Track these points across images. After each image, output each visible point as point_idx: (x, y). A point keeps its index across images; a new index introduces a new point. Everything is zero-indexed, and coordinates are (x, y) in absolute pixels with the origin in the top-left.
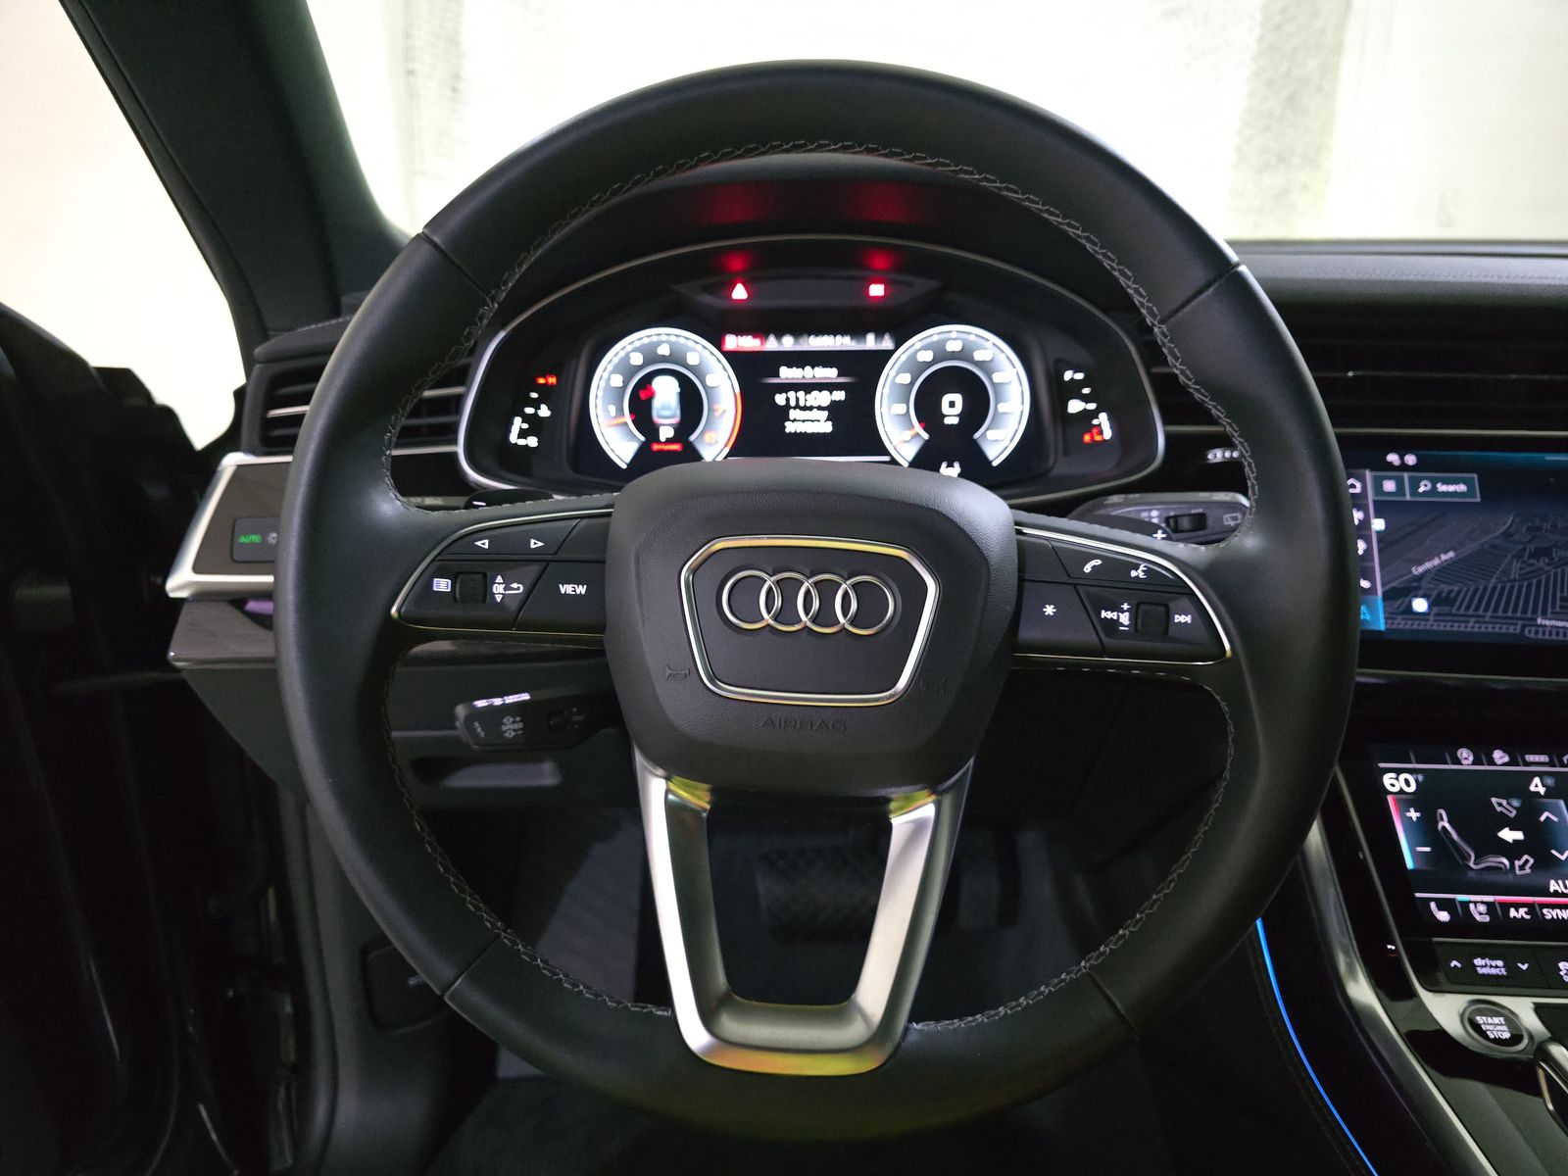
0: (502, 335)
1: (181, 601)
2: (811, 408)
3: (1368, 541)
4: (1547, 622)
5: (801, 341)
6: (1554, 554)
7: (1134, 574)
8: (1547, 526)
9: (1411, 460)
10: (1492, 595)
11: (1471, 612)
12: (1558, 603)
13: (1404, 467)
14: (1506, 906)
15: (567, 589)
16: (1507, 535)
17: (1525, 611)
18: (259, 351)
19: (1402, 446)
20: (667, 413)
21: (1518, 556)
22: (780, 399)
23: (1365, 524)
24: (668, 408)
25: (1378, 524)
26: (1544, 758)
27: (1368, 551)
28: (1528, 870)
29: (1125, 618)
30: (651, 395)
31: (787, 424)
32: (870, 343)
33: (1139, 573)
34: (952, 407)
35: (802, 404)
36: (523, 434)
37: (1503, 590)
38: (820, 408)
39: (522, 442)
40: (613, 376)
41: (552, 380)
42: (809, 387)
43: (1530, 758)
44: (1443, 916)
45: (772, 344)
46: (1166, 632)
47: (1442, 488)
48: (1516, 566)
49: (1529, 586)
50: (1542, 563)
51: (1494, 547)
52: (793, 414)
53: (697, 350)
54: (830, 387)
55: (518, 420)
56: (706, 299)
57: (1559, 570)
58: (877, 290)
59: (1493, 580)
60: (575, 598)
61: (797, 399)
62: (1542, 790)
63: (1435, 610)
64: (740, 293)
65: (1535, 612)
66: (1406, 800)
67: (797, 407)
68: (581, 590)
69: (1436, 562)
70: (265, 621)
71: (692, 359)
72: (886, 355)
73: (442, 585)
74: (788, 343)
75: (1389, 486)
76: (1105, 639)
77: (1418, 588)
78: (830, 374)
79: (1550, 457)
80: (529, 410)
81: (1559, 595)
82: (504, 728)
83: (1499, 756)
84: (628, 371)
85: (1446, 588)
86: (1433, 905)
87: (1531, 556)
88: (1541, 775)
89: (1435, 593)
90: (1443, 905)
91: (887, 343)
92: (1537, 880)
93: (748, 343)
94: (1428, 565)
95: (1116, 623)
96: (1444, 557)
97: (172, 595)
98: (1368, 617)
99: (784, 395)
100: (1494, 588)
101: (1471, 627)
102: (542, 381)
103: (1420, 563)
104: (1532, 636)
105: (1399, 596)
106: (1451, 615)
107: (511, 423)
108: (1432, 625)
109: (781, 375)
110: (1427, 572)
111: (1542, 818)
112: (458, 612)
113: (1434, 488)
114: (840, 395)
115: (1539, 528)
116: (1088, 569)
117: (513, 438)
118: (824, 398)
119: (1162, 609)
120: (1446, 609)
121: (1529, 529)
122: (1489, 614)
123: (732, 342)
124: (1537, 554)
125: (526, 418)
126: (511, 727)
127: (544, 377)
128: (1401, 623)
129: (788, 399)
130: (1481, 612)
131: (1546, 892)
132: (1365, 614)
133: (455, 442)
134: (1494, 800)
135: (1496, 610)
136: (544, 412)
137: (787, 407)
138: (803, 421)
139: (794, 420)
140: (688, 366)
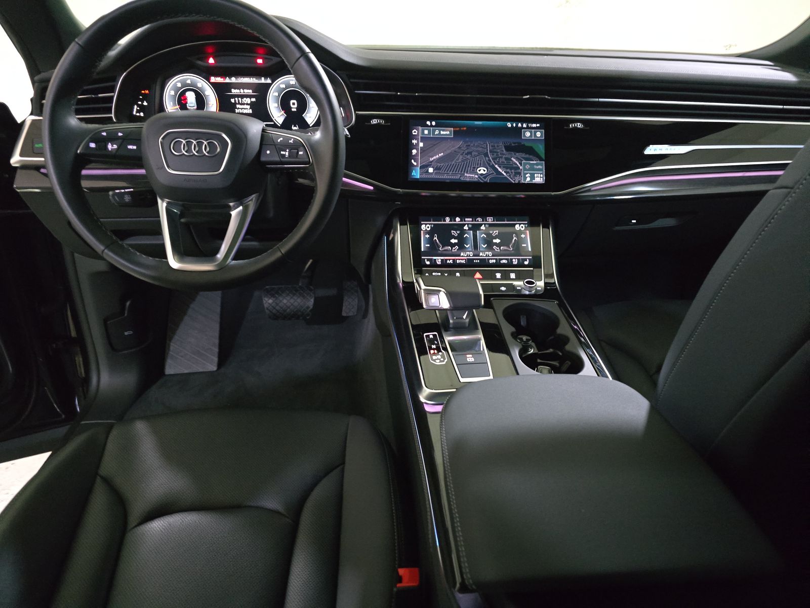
0: (125, 74)
1: (16, 168)
2: (244, 104)
3: (417, 150)
4: (468, 175)
5: (238, 79)
6: (473, 154)
7: (290, 141)
8: (472, 145)
9: (434, 123)
10: (453, 166)
11: (446, 172)
12: (472, 169)
13: (431, 126)
14: (446, 260)
15: (130, 147)
16: (459, 148)
17: (461, 172)
18: (36, 78)
19: (431, 119)
20: (191, 105)
21: (462, 155)
22: (233, 100)
23: (417, 144)
24: (192, 103)
25: (421, 145)
26: (471, 219)
27: (417, 154)
28: (456, 250)
29: (287, 154)
30: (186, 99)
31: (236, 110)
32: (263, 81)
33: (291, 141)
34: (294, 105)
35: (240, 102)
36: (138, 111)
37: (456, 164)
38: (247, 104)
39: (138, 114)
40: (171, 91)
41: (147, 92)
42: (242, 96)
43: (466, 219)
44: (428, 263)
45: (227, 80)
46: (297, 157)
47: (442, 133)
48: (461, 157)
49: (464, 163)
50: (469, 157)
51: (455, 152)
52: (238, 106)
53: (201, 83)
54: (250, 96)
55: (136, 107)
56: (200, 63)
57: (473, 159)
58: (260, 61)
59: (453, 162)
60: (133, 150)
61: (239, 100)
62: (467, 228)
63: (435, 171)
64: (211, 61)
65: (464, 172)
66: (426, 232)
67: (239, 103)
68: (135, 147)
69: (437, 156)
70: (46, 175)
71: (199, 85)
72: (269, 85)
73: (93, 145)
74: (233, 80)
75: (426, 132)
76: (282, 159)
77: (431, 165)
78: (250, 92)
79: (477, 123)
80: (140, 103)
81: (472, 166)
82: (125, 198)
83: (458, 219)
84: (176, 89)
85: (439, 164)
86: (426, 260)
87: (466, 154)
88: (468, 224)
89: (436, 166)
90: (428, 260)
91: (269, 81)
92: (458, 253)
93: (219, 80)
94: (435, 158)
95: (285, 155)
96: (440, 155)
97: (13, 165)
98: (415, 174)
99: (234, 99)
100: (453, 165)
101: (445, 177)
102: (143, 92)
103: (432, 157)
104: (463, 179)
105: (424, 167)
106: (440, 173)
107: (133, 108)
108: (434, 176)
109: (232, 91)
110: (434, 159)
111: (465, 236)
112: (98, 152)
113: (440, 132)
114: (254, 100)
115: (469, 146)
116: (279, 141)
117: (134, 113)
118: (248, 100)
119: (296, 151)
120: (438, 171)
121: (467, 146)
122: (451, 172)
123: (213, 79)
124: (467, 154)
125: (138, 105)
126: (127, 198)
127: (144, 90)
128: (424, 176)
129: (235, 101)
130: (448, 172)
131: (459, 256)
132: (414, 173)
133: (111, 113)
134: (452, 231)
135: (453, 172)
136: (145, 103)
137: (235, 103)
138: (242, 109)
139: (239, 108)
140: (198, 88)
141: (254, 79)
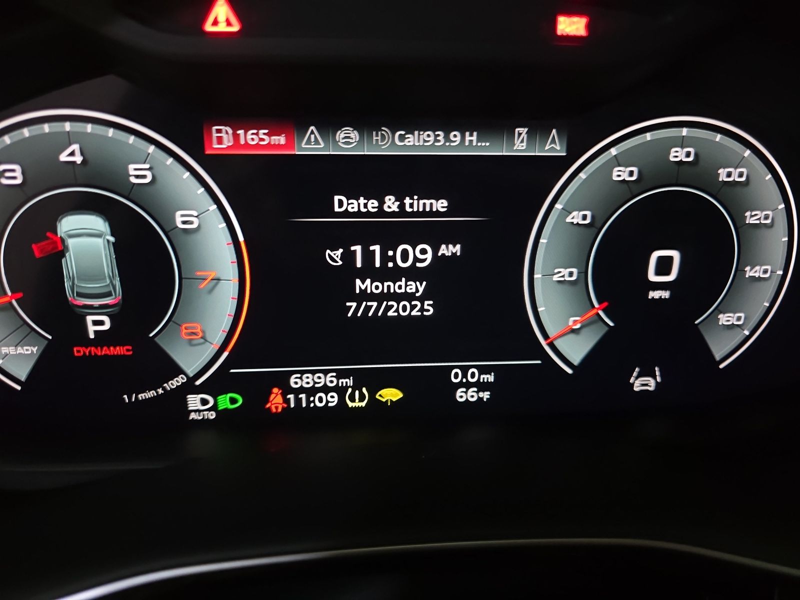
2: (396, 274)
22: (335, 256)
31: (349, 303)
35: (378, 264)
38: (413, 274)
42: (391, 234)
54: (433, 233)
61: (368, 256)
64: (222, 20)
67: (369, 271)
114: (451, 249)
118: (420, 254)
129: (349, 257)
137: (349, 271)
138: (380, 298)
139: (365, 296)
140: (131, 191)
141: (472, 138)
